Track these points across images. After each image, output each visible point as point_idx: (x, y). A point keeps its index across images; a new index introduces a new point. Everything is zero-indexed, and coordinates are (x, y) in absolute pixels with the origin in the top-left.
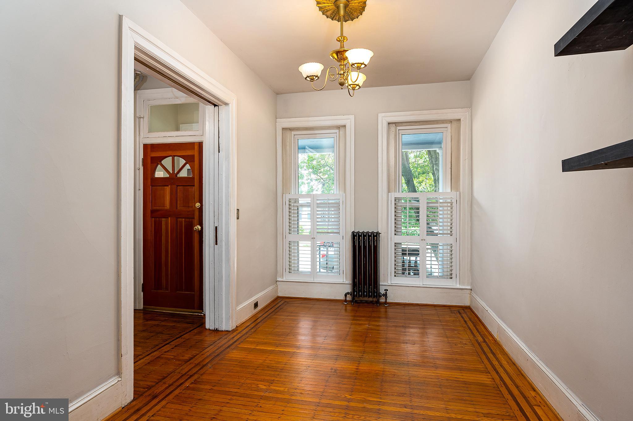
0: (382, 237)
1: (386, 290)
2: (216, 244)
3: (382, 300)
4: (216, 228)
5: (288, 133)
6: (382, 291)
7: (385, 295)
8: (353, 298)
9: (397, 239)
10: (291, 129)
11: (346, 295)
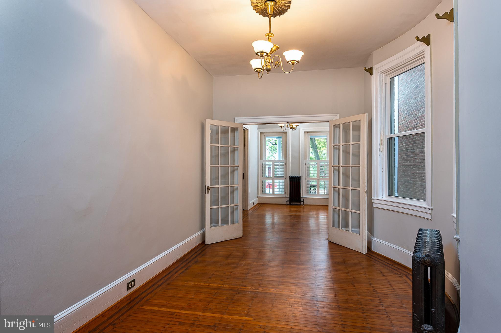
0: (302, 178)
1: (303, 199)
2: (244, 179)
3: (302, 203)
4: (243, 173)
5: (262, 135)
6: (302, 200)
7: (303, 201)
8: (290, 203)
9: (307, 179)
10: (263, 133)
11: (287, 202)
